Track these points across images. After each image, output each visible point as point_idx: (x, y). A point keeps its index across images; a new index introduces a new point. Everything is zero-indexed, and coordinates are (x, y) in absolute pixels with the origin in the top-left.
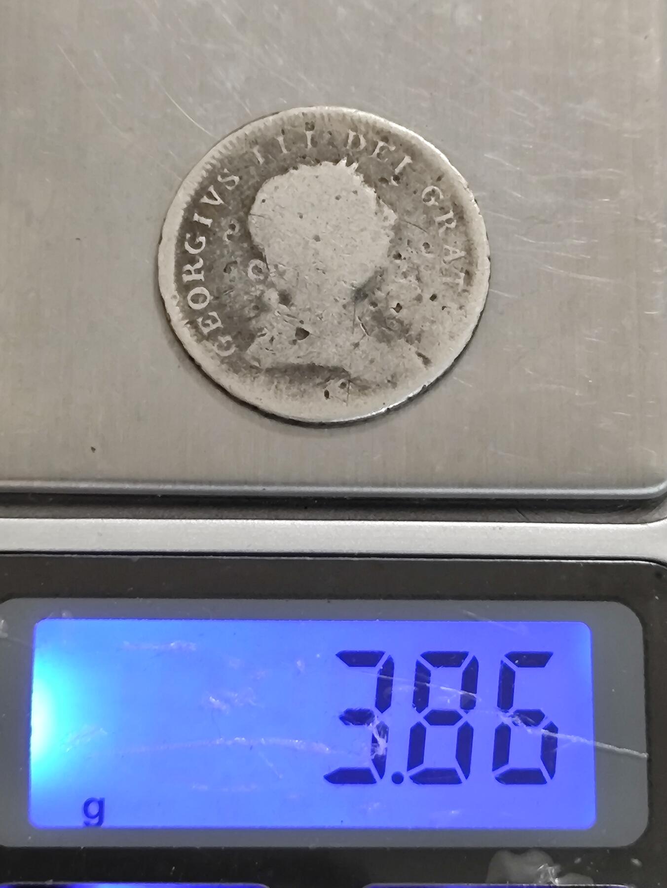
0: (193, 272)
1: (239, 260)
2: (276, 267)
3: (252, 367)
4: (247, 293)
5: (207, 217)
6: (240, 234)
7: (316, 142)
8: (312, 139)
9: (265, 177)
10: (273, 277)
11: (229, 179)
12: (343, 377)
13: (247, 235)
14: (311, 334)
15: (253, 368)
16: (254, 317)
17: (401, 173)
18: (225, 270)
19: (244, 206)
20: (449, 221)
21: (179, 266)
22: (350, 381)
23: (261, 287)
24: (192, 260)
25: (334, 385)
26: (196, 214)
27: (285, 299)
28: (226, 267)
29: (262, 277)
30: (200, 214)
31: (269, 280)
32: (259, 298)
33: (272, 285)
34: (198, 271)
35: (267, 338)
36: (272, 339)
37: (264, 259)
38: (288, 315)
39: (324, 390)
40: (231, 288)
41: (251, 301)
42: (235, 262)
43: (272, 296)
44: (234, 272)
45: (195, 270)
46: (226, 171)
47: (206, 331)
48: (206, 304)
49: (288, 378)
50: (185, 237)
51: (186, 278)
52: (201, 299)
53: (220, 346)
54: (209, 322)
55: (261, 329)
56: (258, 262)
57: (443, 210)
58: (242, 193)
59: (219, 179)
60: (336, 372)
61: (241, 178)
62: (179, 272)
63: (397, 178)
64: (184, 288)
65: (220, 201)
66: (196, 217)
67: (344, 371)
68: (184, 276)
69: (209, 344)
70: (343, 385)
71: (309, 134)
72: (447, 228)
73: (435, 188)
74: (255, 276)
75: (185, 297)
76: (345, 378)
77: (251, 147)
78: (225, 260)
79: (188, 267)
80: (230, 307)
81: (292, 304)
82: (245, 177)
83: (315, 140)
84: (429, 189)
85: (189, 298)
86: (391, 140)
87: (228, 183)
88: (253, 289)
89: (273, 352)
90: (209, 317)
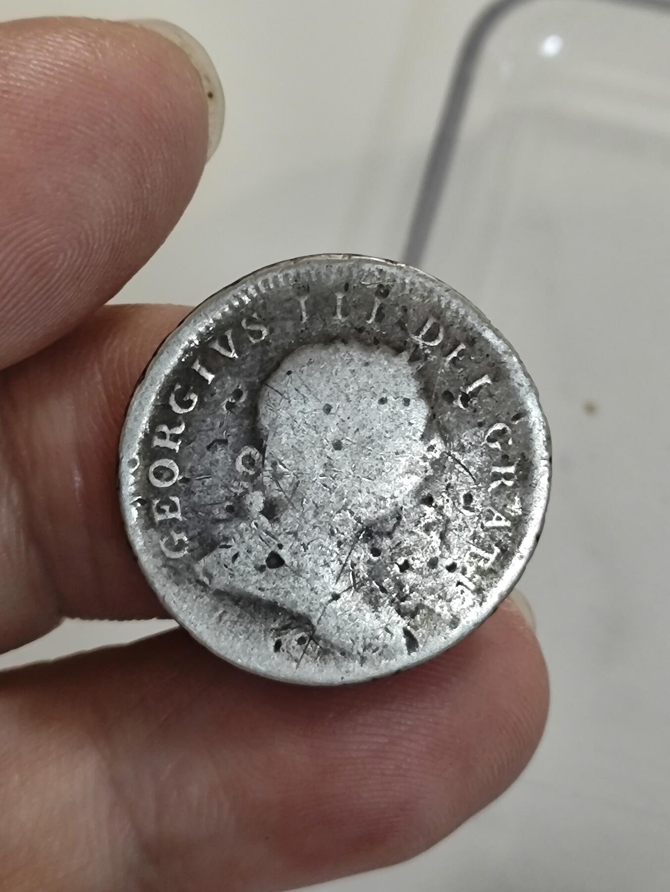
0: (168, 437)
1: (231, 440)
2: (274, 464)
3: (199, 582)
4: (226, 486)
5: (210, 370)
6: (244, 406)
7: (384, 315)
8: (379, 310)
9: (303, 341)
10: (266, 478)
11: (256, 328)
12: (306, 631)
13: (253, 412)
14: (287, 566)
15: (200, 585)
16: (223, 521)
17: (474, 394)
18: (209, 448)
19: (262, 370)
20: (508, 476)
21: (154, 423)
22: (311, 638)
23: (246, 485)
24: (173, 421)
25: (292, 638)
26: (197, 362)
27: (271, 511)
28: (212, 444)
29: (251, 473)
30: (203, 364)
31: (259, 478)
32: (239, 498)
33: (260, 487)
34: (175, 438)
35: (230, 553)
36: (236, 556)
37: (262, 450)
38: (268, 533)
39: (276, 639)
40: (209, 474)
41: (227, 499)
42: (225, 442)
43: (256, 501)
44: (220, 454)
45: (171, 435)
46: (255, 315)
47: (159, 518)
48: (170, 483)
49: (238, 609)
50: (173, 387)
51: (157, 442)
52: (166, 475)
53: (170, 544)
54: (167, 508)
55: (226, 539)
56: (253, 451)
57: (506, 461)
58: (265, 352)
59: (244, 323)
60: (301, 621)
61: (271, 331)
62: (152, 432)
63: (466, 399)
64: (150, 453)
65: (233, 355)
66: (197, 366)
67: (309, 622)
68: (156, 438)
69: (155, 536)
70: (301, 641)
71: (378, 302)
72: (503, 484)
73: (508, 429)
74: (244, 469)
75: (147, 467)
76: (308, 633)
77: (299, 294)
78: (213, 435)
79: (165, 429)
80: (199, 496)
81: (278, 520)
82: (278, 331)
83: (383, 311)
84: (499, 427)
85: (152, 469)
86: (477, 346)
87: (253, 333)
88: (235, 484)
89: (231, 573)
90: (168, 502)
